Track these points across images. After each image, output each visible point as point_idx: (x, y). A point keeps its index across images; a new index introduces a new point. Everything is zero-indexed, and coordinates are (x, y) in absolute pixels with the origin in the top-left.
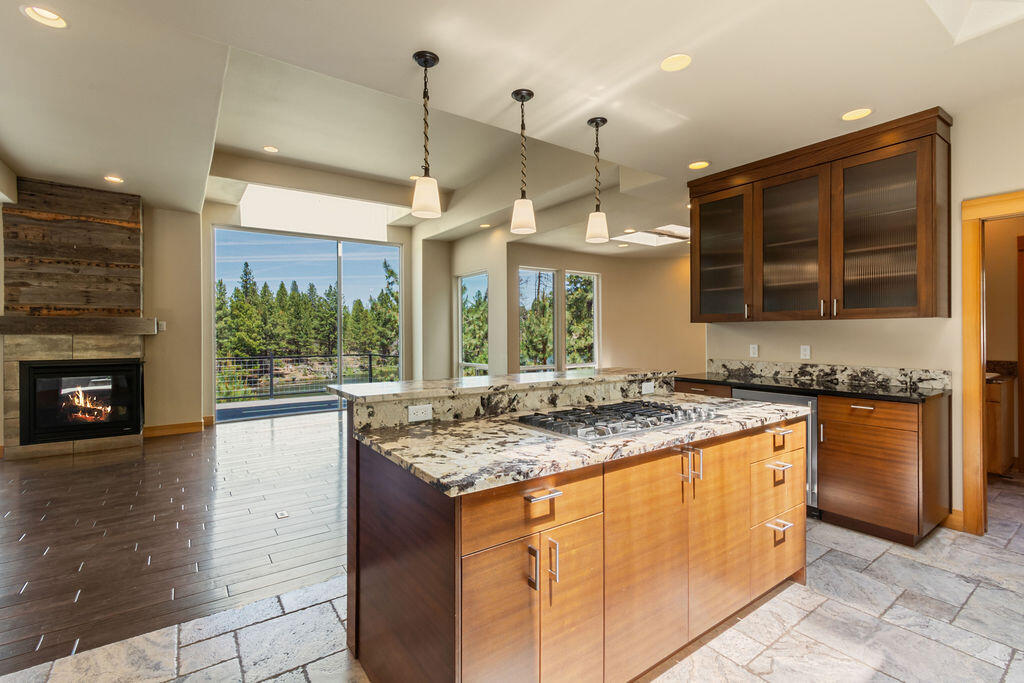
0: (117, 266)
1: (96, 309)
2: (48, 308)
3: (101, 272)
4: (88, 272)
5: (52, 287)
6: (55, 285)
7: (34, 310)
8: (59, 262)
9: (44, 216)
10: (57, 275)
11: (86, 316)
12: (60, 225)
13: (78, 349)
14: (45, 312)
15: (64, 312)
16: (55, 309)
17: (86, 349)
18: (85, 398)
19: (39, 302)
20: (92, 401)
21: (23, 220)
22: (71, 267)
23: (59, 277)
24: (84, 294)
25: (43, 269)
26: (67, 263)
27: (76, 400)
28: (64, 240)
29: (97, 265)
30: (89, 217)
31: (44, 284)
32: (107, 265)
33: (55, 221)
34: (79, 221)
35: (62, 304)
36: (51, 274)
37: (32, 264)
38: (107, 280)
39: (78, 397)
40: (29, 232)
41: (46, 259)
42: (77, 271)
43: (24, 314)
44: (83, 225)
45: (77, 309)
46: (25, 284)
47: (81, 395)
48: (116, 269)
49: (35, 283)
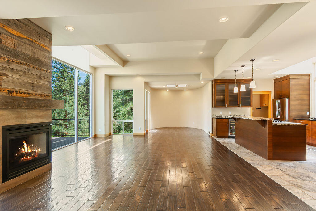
0: (44, 70)
1: (36, 94)
2: (16, 92)
3: (37, 72)
4: (33, 72)
5: (18, 78)
6: (19, 77)
7: (10, 92)
8: (21, 63)
9: (14, 32)
10: (20, 71)
11: (32, 97)
12: (22, 40)
13: (29, 118)
14: (15, 94)
15: (23, 95)
16: (20, 92)
17: (32, 118)
18: (27, 147)
19: (12, 88)
20: (31, 148)
21: (5, 32)
22: (26, 67)
23: (21, 73)
24: (32, 85)
25: (13, 66)
26: (24, 65)
27: (23, 150)
28: (23, 50)
29: (37, 69)
30: (33, 39)
31: (14, 76)
32: (40, 69)
33: (19, 37)
34: (30, 41)
35: (23, 90)
36: (17, 70)
37: (8, 62)
38: (40, 78)
39: (24, 148)
40: (8, 41)
41: (15, 60)
42: (29, 70)
43: (5, 94)
44: (31, 44)
45: (29, 94)
46: (5, 75)
47: (25, 146)
48: (43, 72)
49: (10, 74)
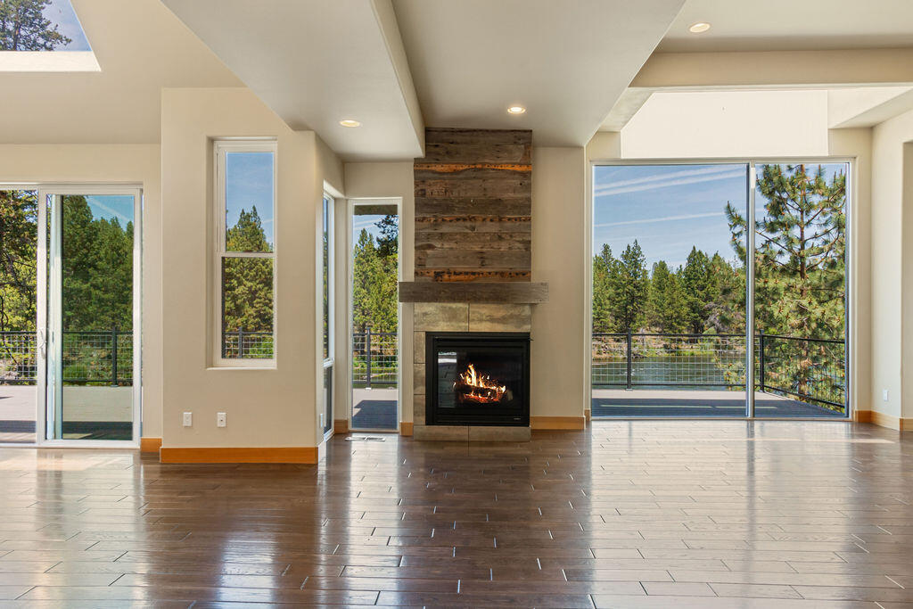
0: (509, 219)
1: (490, 273)
2: (449, 273)
3: (492, 228)
4: (484, 229)
5: (452, 248)
6: (454, 246)
7: (438, 274)
8: (458, 220)
9: (445, 168)
10: (457, 234)
11: (482, 281)
12: (461, 176)
13: (473, 320)
14: (446, 277)
15: (462, 277)
16: (455, 273)
17: (481, 321)
18: (477, 378)
19: (442, 266)
20: (486, 382)
21: (431, 175)
22: (468, 224)
23: (458, 236)
24: (479, 255)
25: (445, 229)
26: (465, 220)
27: (468, 380)
28: (462, 194)
29: (491, 221)
30: (484, 164)
31: (446, 246)
32: (500, 220)
33: (456, 172)
34: (476, 170)
35: (460, 268)
36: (451, 234)
37: (436, 224)
38: (500, 238)
39: (470, 377)
40: (434, 188)
41: (447, 217)
42: (473, 228)
43: (429, 279)
44: (479, 174)
45: (473, 273)
46: (431, 247)
47: (473, 373)
48: (509, 224)
49: (438, 245)
